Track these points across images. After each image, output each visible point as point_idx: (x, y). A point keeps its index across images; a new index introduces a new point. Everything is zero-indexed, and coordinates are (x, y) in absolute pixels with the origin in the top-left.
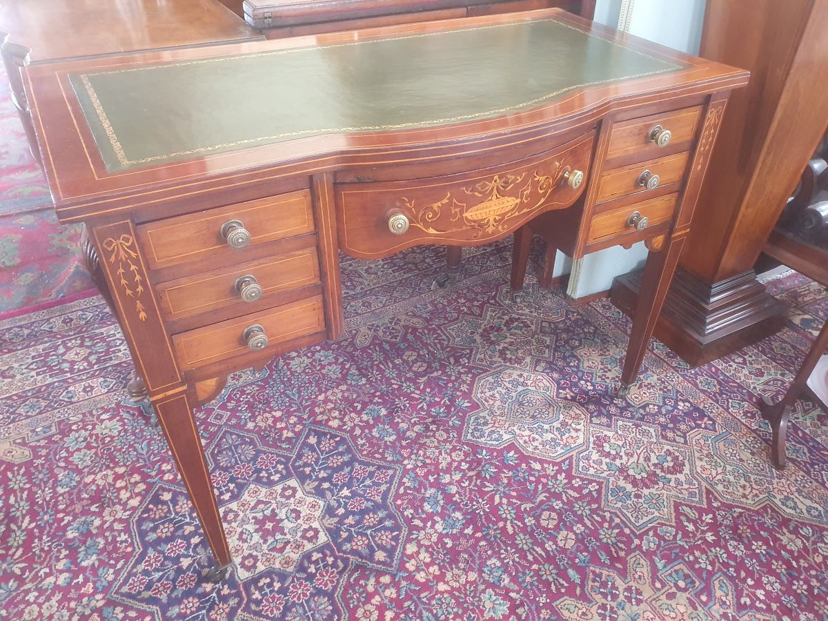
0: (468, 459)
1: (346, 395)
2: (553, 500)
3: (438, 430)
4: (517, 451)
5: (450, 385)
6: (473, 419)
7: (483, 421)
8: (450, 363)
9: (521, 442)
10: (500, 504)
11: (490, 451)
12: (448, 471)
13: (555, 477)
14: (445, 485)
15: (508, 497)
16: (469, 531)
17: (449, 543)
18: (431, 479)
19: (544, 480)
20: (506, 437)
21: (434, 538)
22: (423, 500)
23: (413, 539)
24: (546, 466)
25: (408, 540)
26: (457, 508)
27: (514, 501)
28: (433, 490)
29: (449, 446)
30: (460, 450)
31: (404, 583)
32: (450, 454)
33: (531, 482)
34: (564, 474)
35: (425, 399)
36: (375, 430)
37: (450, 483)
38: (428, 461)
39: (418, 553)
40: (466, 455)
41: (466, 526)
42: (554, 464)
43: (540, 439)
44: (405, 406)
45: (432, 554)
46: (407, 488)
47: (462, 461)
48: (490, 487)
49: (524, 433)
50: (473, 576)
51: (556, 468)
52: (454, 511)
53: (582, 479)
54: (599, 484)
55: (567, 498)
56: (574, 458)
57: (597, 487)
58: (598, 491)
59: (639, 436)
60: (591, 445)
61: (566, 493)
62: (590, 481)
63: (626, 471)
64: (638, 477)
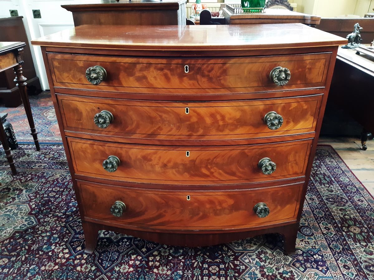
34: (234, 257)
39: (157, 256)
41: (181, 256)
45: (160, 259)
51: (233, 253)
53: (240, 262)
54: (246, 267)
55: (228, 266)
56: (245, 253)
57: (244, 268)
58: (244, 270)
59: (282, 259)
60: (257, 252)
61: (229, 264)
62: (243, 265)
63: (263, 269)
64: (267, 274)
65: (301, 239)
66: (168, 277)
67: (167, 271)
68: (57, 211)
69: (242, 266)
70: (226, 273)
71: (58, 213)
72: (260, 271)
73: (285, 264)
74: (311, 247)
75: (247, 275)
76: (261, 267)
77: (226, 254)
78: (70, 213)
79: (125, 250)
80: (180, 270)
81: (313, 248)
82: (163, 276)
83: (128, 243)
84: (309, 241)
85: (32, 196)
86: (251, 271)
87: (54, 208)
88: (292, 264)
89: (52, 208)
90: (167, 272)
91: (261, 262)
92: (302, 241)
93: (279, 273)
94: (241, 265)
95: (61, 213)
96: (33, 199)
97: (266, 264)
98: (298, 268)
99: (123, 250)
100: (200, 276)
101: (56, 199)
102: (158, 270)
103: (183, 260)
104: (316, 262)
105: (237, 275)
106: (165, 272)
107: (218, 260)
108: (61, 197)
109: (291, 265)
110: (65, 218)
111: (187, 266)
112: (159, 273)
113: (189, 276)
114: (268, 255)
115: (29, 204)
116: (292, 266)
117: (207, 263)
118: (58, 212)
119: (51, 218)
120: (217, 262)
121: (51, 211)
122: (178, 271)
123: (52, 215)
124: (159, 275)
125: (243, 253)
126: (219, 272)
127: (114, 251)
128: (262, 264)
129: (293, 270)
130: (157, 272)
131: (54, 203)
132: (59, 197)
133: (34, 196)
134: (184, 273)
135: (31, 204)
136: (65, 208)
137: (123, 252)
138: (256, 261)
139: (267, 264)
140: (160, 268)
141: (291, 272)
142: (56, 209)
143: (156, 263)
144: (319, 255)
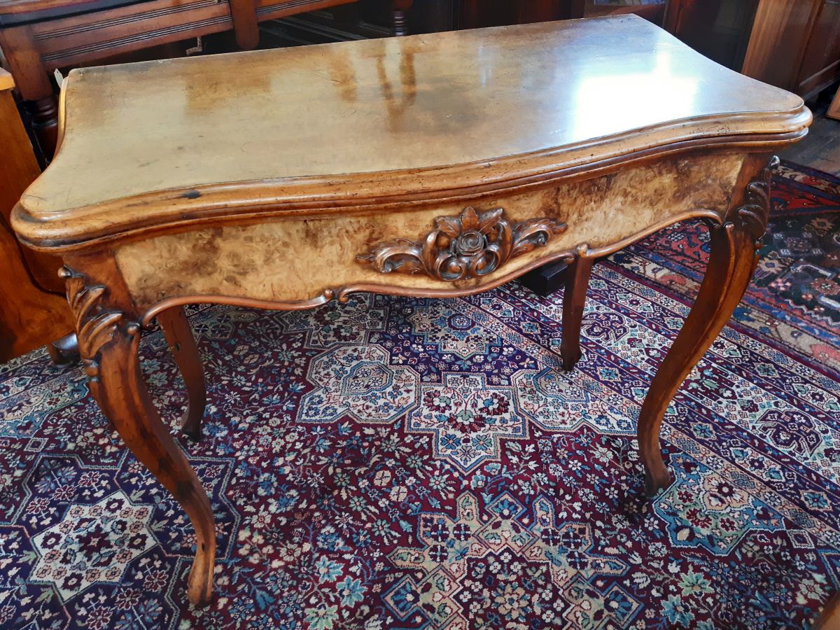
0: (302, 438)
1: (173, 399)
2: (386, 459)
3: (271, 417)
4: (351, 421)
5: (284, 371)
6: (307, 400)
7: (318, 399)
8: (283, 350)
9: (355, 412)
10: (335, 473)
11: (324, 426)
12: (282, 453)
13: (388, 438)
14: (279, 467)
15: (342, 466)
16: (303, 505)
17: (284, 521)
18: (264, 464)
19: (377, 443)
20: (340, 410)
21: (268, 520)
22: (257, 485)
23: (246, 525)
24: (379, 429)
25: (242, 527)
26: (291, 486)
27: (348, 468)
28: (266, 475)
29: (282, 430)
30: (294, 431)
31: (237, 569)
32: (283, 438)
33: (364, 448)
34: (396, 434)
35: (257, 390)
36: (205, 429)
37: (284, 465)
38: (260, 449)
39: (251, 537)
40: (300, 434)
41: (299, 502)
42: (386, 426)
43: (374, 406)
44: (235, 400)
45: (265, 537)
46: (239, 479)
47: (296, 441)
48: (324, 460)
49: (358, 403)
50: (307, 547)
51: (388, 430)
52: (288, 490)
53: (414, 435)
54: (430, 436)
55: (401, 455)
56: (407, 417)
57: (427, 440)
58: (429, 443)
59: (466, 386)
60: (422, 402)
61: (399, 450)
62: (422, 436)
63: (455, 420)
64: (466, 423)
65: (465, 339)
66: (312, 554)
67: (300, 545)
69: (421, 440)
70: (407, 468)
72: (454, 427)
73: (477, 390)
74: (488, 342)
75: (440, 447)
76: (450, 420)
77: (380, 439)
79: (168, 581)
80: (324, 526)
81: (491, 341)
82: (300, 561)
83: (157, 564)
84: (476, 334)
86: (440, 436)
88: (488, 384)
90: (302, 547)
91: (443, 412)
92: (468, 340)
93: (481, 410)
94: (419, 439)
97: (453, 411)
98: (500, 384)
99: (162, 583)
100: (369, 507)
102: (281, 559)
103: (314, 506)
104: (511, 358)
105: (426, 457)
106: (298, 553)
107: (375, 459)
109: (487, 386)
111: (331, 510)
112: (287, 563)
113: (351, 522)
114: (442, 394)
116: (489, 386)
117: (362, 476)
120: (376, 463)
122: (323, 531)
124: (291, 567)
125: (404, 416)
126: (393, 475)
127: (139, 603)
128: (447, 413)
129: (496, 392)
130: (282, 564)
134: (335, 526)
137: (164, 590)
138: (436, 417)
139: (454, 408)
140: (283, 551)
141: (495, 395)
143: (265, 550)
144: (507, 347)
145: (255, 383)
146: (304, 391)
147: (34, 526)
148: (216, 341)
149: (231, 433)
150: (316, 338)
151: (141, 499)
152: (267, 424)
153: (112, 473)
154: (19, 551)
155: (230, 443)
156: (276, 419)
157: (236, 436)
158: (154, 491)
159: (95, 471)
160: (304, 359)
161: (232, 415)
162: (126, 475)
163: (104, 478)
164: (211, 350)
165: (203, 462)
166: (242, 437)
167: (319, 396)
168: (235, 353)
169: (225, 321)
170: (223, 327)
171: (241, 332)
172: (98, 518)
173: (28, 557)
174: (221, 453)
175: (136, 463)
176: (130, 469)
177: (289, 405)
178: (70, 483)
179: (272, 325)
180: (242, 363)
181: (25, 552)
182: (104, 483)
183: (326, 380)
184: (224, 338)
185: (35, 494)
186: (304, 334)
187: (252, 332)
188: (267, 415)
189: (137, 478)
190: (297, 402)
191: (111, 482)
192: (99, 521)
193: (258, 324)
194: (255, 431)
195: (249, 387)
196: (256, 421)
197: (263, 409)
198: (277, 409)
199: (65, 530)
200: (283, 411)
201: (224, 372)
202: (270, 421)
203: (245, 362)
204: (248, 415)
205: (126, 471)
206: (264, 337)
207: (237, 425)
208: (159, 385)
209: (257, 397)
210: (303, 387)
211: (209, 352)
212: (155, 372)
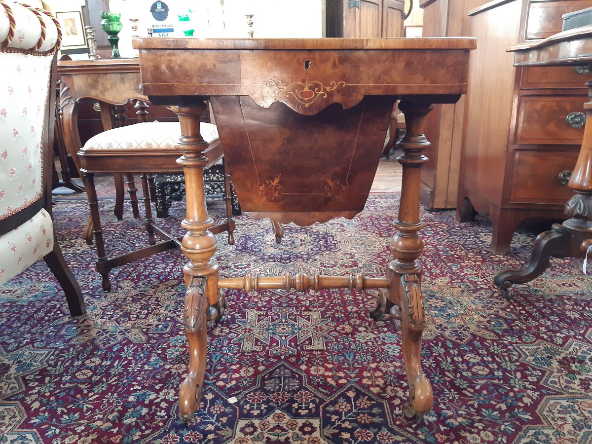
1: (397, 370)
3: (485, 429)
5: (511, 394)
6: (531, 432)
7: (545, 438)
8: (516, 377)
35: (478, 399)
44: (454, 398)
68: (97, 417)
71: (99, 423)
78: (134, 419)
85: (31, 381)
87: (88, 409)
89: (85, 409)
95: (108, 421)
96: (33, 388)
101: (92, 387)
108: (107, 381)
110: (118, 433)
115: (22, 401)
118: (99, 419)
119: (80, 437)
121: (82, 417)
123: (83, 428)
131: (90, 395)
132: (101, 381)
133: (36, 380)
135: (28, 400)
136: (117, 407)
142: (93, 410)
145: (479, 392)
146: (530, 422)
147: (245, 411)
148: (451, 341)
149: (438, 422)
150: (557, 380)
151: (330, 436)
152: (478, 433)
153: (322, 401)
154: (224, 425)
155: (434, 431)
156: (490, 434)
157: (442, 428)
158: (346, 435)
159: (311, 392)
160: (537, 393)
161: (445, 407)
162: (332, 409)
163: (313, 402)
164: (444, 346)
165: (402, 435)
166: (446, 433)
167: (547, 436)
168: (465, 357)
169: (464, 330)
170: (461, 333)
171: (476, 343)
172: (290, 431)
173: (227, 432)
174: (422, 437)
175: (345, 403)
176: (337, 406)
177: (507, 427)
178: (289, 392)
179: (509, 350)
180: (469, 369)
181: (227, 427)
182: (312, 405)
183: (560, 422)
184: (458, 341)
185: (262, 388)
186: (543, 373)
187: (487, 349)
188: (480, 426)
189: (338, 417)
190: (518, 429)
191: (317, 408)
192: (290, 435)
193: (495, 344)
194: (463, 434)
195: (470, 393)
196: (468, 426)
197: (478, 418)
198: (494, 424)
199: (262, 427)
200: (500, 429)
201: (450, 369)
202: (482, 434)
203: (473, 370)
204: (461, 415)
205: (333, 405)
206: (498, 357)
207: (446, 418)
208: (391, 354)
209: (476, 406)
210: (530, 418)
211: (441, 347)
212: (392, 344)
